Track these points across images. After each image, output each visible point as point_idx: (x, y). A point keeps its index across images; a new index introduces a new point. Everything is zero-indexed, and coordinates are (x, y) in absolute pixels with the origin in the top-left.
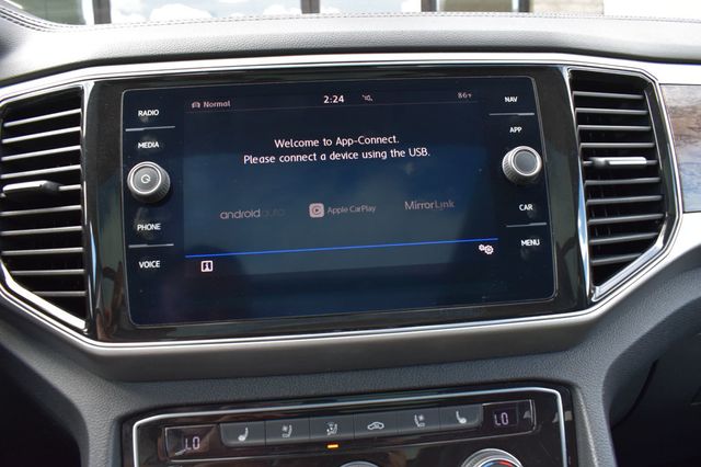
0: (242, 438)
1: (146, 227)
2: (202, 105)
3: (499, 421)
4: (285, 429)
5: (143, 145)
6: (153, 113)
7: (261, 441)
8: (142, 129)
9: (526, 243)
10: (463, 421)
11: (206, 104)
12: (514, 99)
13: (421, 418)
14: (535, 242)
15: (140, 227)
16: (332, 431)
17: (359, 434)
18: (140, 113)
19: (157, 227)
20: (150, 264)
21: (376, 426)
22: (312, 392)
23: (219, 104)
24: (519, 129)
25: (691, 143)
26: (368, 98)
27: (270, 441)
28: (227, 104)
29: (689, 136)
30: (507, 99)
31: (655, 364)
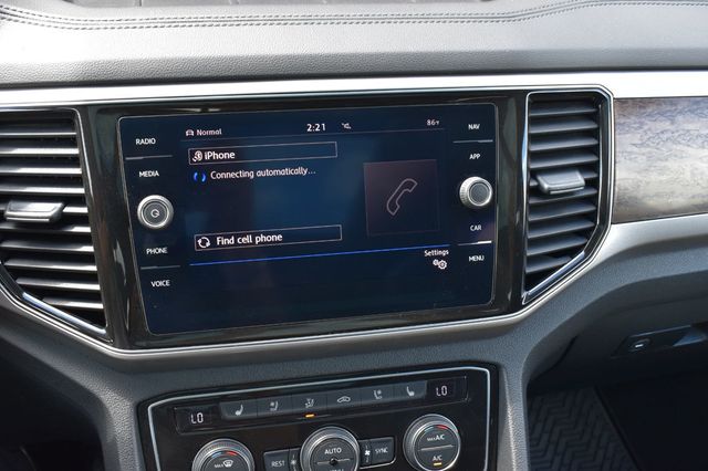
0: (238, 413)
1: (155, 251)
2: (195, 133)
3: (440, 392)
4: (272, 404)
5: (144, 174)
6: (150, 141)
7: (254, 415)
8: (141, 158)
9: (473, 258)
10: (411, 394)
11: (200, 132)
12: (476, 127)
13: (379, 392)
14: (480, 258)
15: (149, 251)
16: (310, 404)
17: (331, 406)
18: (138, 141)
19: (164, 251)
20: (161, 283)
21: (344, 400)
22: (294, 375)
23: (211, 132)
24: (478, 156)
25: (630, 159)
26: (347, 126)
27: (261, 414)
28: (219, 132)
29: (631, 153)
30: (470, 127)
31: (573, 341)
